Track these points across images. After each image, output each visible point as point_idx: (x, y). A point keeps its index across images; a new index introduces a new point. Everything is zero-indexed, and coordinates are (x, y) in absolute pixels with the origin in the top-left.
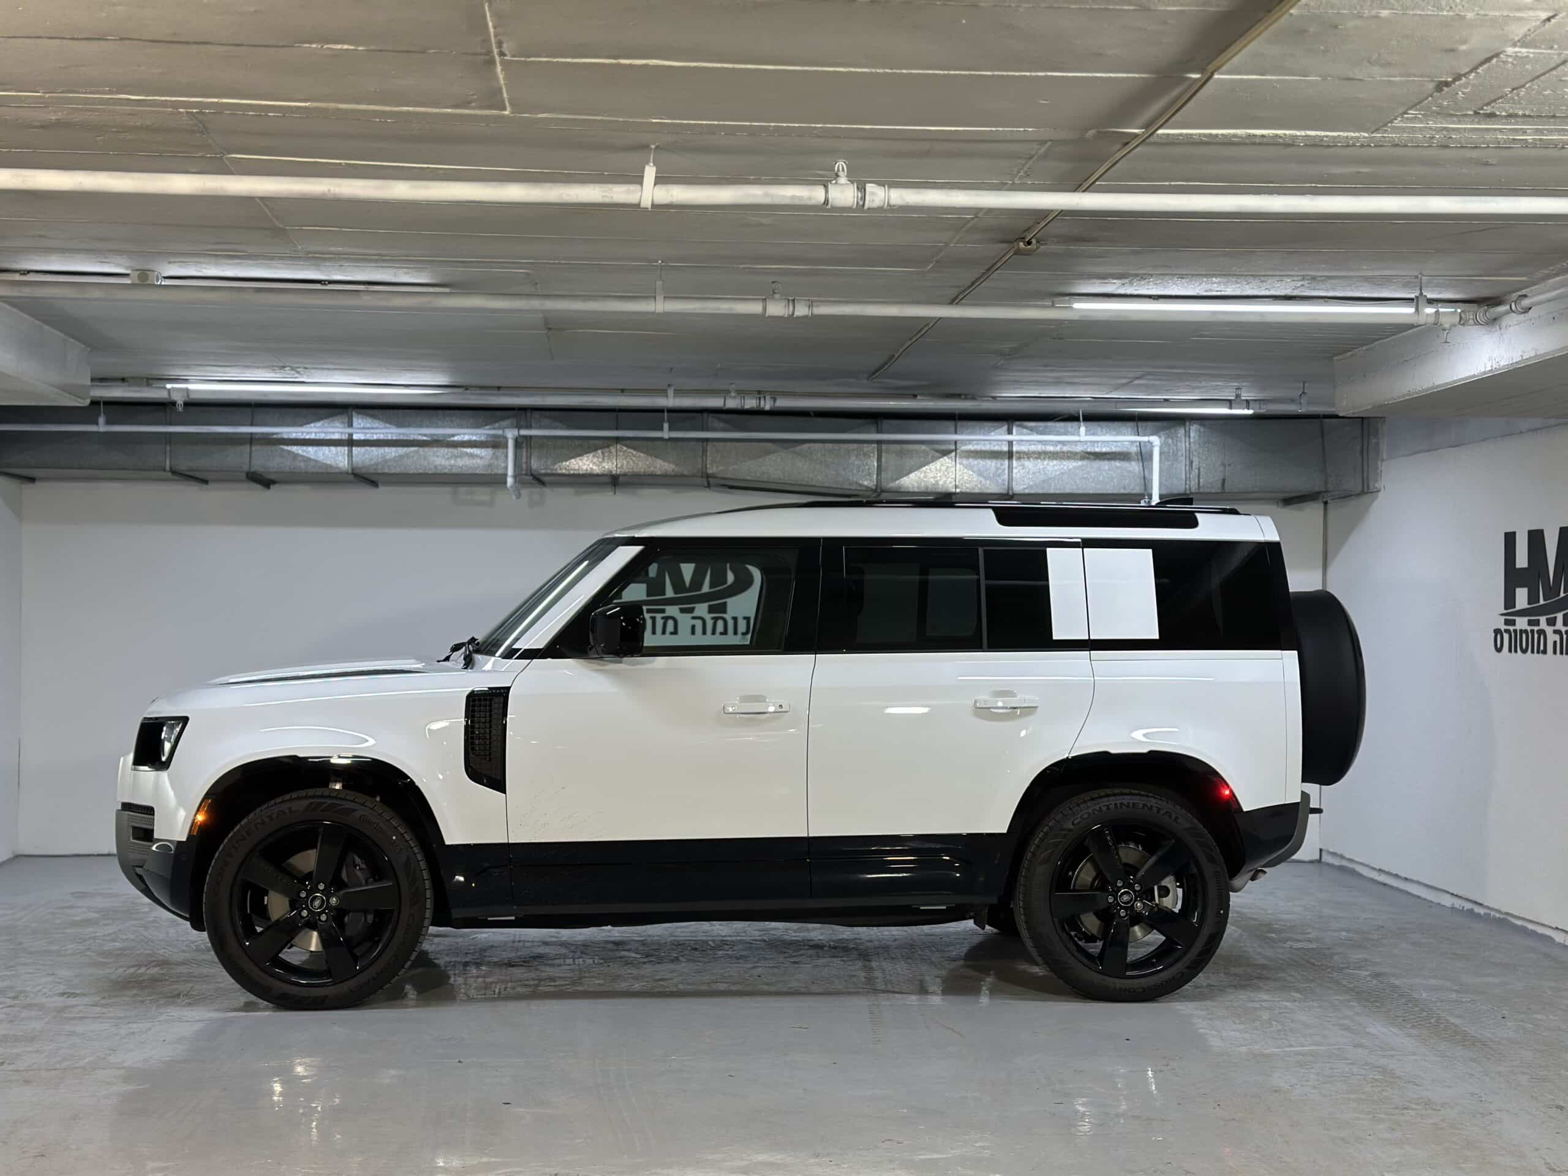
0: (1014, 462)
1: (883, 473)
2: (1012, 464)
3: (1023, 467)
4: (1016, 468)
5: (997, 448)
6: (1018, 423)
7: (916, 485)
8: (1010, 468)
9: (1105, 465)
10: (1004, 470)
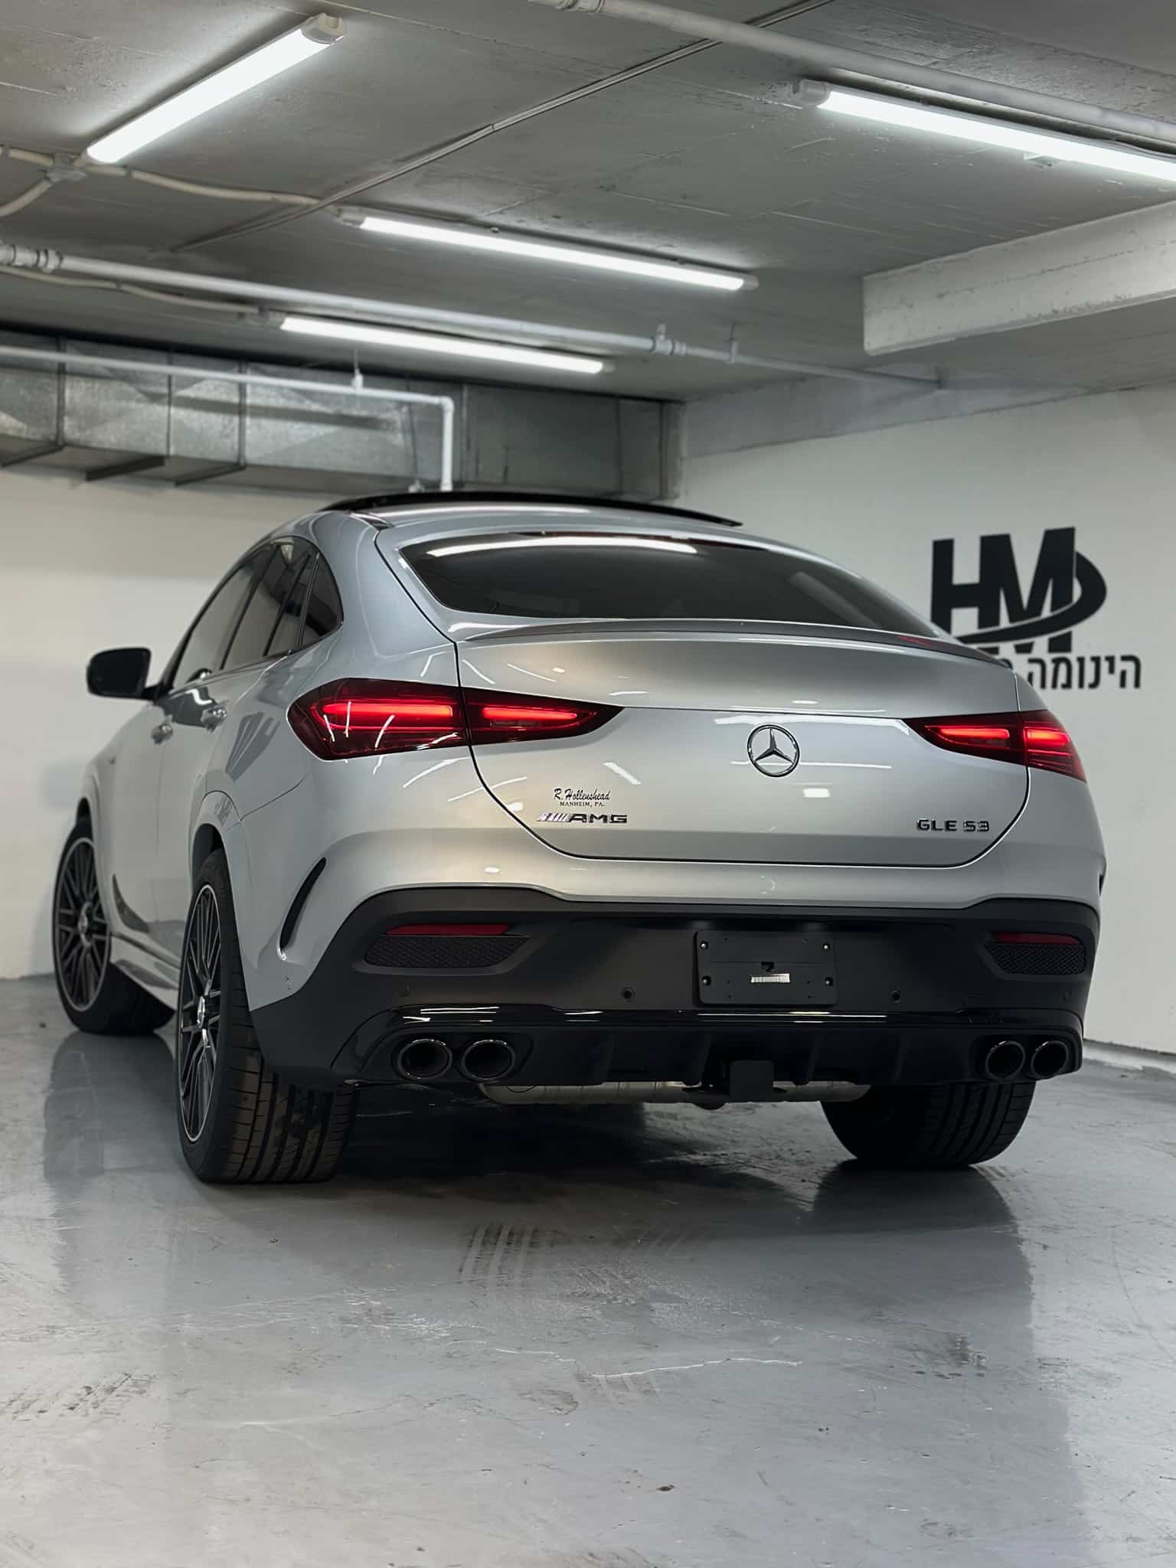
0: (248, 421)
1: (66, 419)
2: (244, 423)
3: (259, 426)
4: (250, 428)
5: (223, 397)
6: (253, 365)
7: (113, 439)
8: (242, 428)
9: (364, 435)
10: (233, 430)
